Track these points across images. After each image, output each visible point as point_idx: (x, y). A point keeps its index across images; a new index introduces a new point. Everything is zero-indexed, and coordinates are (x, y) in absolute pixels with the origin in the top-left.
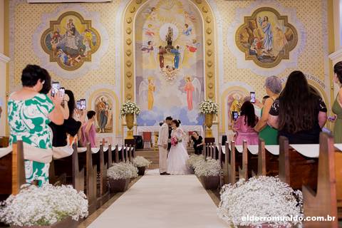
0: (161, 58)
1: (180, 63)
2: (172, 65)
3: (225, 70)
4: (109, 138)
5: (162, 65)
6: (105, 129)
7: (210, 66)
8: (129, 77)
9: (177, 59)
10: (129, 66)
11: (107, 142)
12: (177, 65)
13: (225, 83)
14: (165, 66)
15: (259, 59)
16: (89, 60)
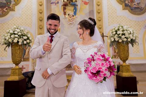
0: (64, 9)
1: (78, 12)
2: (72, 13)
3: (109, 17)
4: (26, 65)
5: (65, 14)
6: (24, 59)
7: (99, 13)
8: (41, 21)
9: (75, 9)
10: (41, 13)
11: (25, 68)
12: (75, 13)
13: (109, 25)
14: (67, 14)
15: (132, 10)
16: (13, 10)
